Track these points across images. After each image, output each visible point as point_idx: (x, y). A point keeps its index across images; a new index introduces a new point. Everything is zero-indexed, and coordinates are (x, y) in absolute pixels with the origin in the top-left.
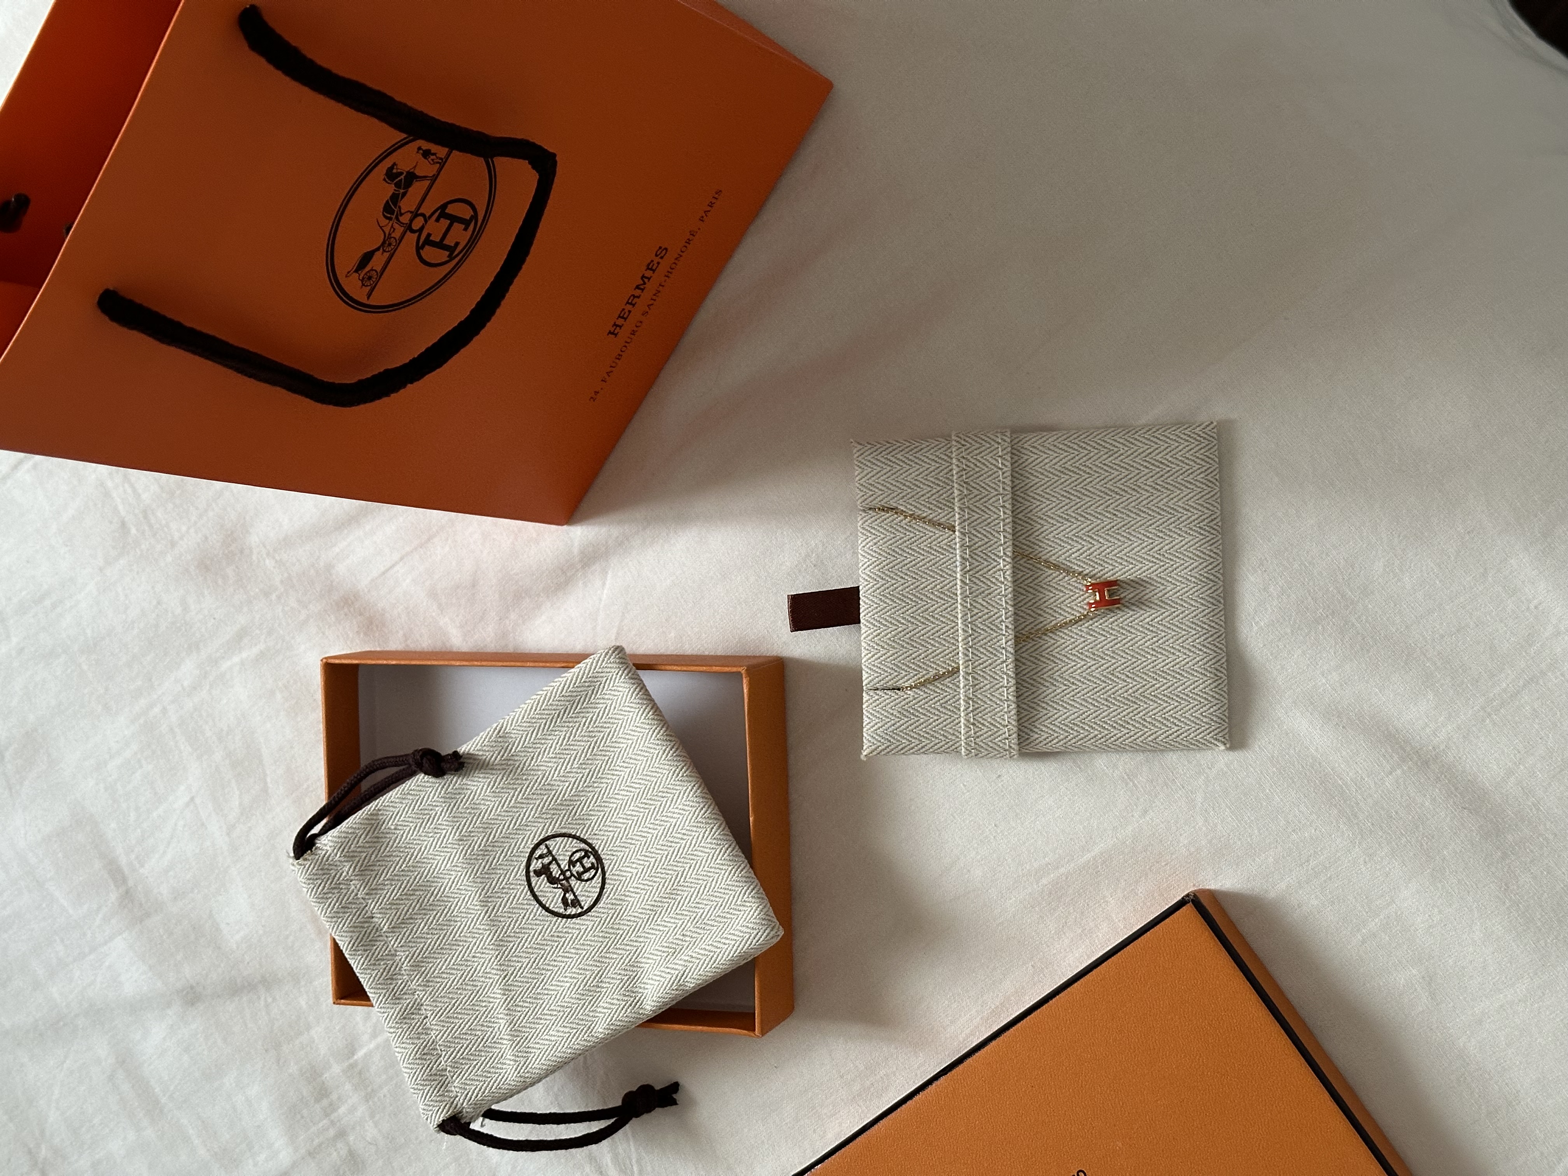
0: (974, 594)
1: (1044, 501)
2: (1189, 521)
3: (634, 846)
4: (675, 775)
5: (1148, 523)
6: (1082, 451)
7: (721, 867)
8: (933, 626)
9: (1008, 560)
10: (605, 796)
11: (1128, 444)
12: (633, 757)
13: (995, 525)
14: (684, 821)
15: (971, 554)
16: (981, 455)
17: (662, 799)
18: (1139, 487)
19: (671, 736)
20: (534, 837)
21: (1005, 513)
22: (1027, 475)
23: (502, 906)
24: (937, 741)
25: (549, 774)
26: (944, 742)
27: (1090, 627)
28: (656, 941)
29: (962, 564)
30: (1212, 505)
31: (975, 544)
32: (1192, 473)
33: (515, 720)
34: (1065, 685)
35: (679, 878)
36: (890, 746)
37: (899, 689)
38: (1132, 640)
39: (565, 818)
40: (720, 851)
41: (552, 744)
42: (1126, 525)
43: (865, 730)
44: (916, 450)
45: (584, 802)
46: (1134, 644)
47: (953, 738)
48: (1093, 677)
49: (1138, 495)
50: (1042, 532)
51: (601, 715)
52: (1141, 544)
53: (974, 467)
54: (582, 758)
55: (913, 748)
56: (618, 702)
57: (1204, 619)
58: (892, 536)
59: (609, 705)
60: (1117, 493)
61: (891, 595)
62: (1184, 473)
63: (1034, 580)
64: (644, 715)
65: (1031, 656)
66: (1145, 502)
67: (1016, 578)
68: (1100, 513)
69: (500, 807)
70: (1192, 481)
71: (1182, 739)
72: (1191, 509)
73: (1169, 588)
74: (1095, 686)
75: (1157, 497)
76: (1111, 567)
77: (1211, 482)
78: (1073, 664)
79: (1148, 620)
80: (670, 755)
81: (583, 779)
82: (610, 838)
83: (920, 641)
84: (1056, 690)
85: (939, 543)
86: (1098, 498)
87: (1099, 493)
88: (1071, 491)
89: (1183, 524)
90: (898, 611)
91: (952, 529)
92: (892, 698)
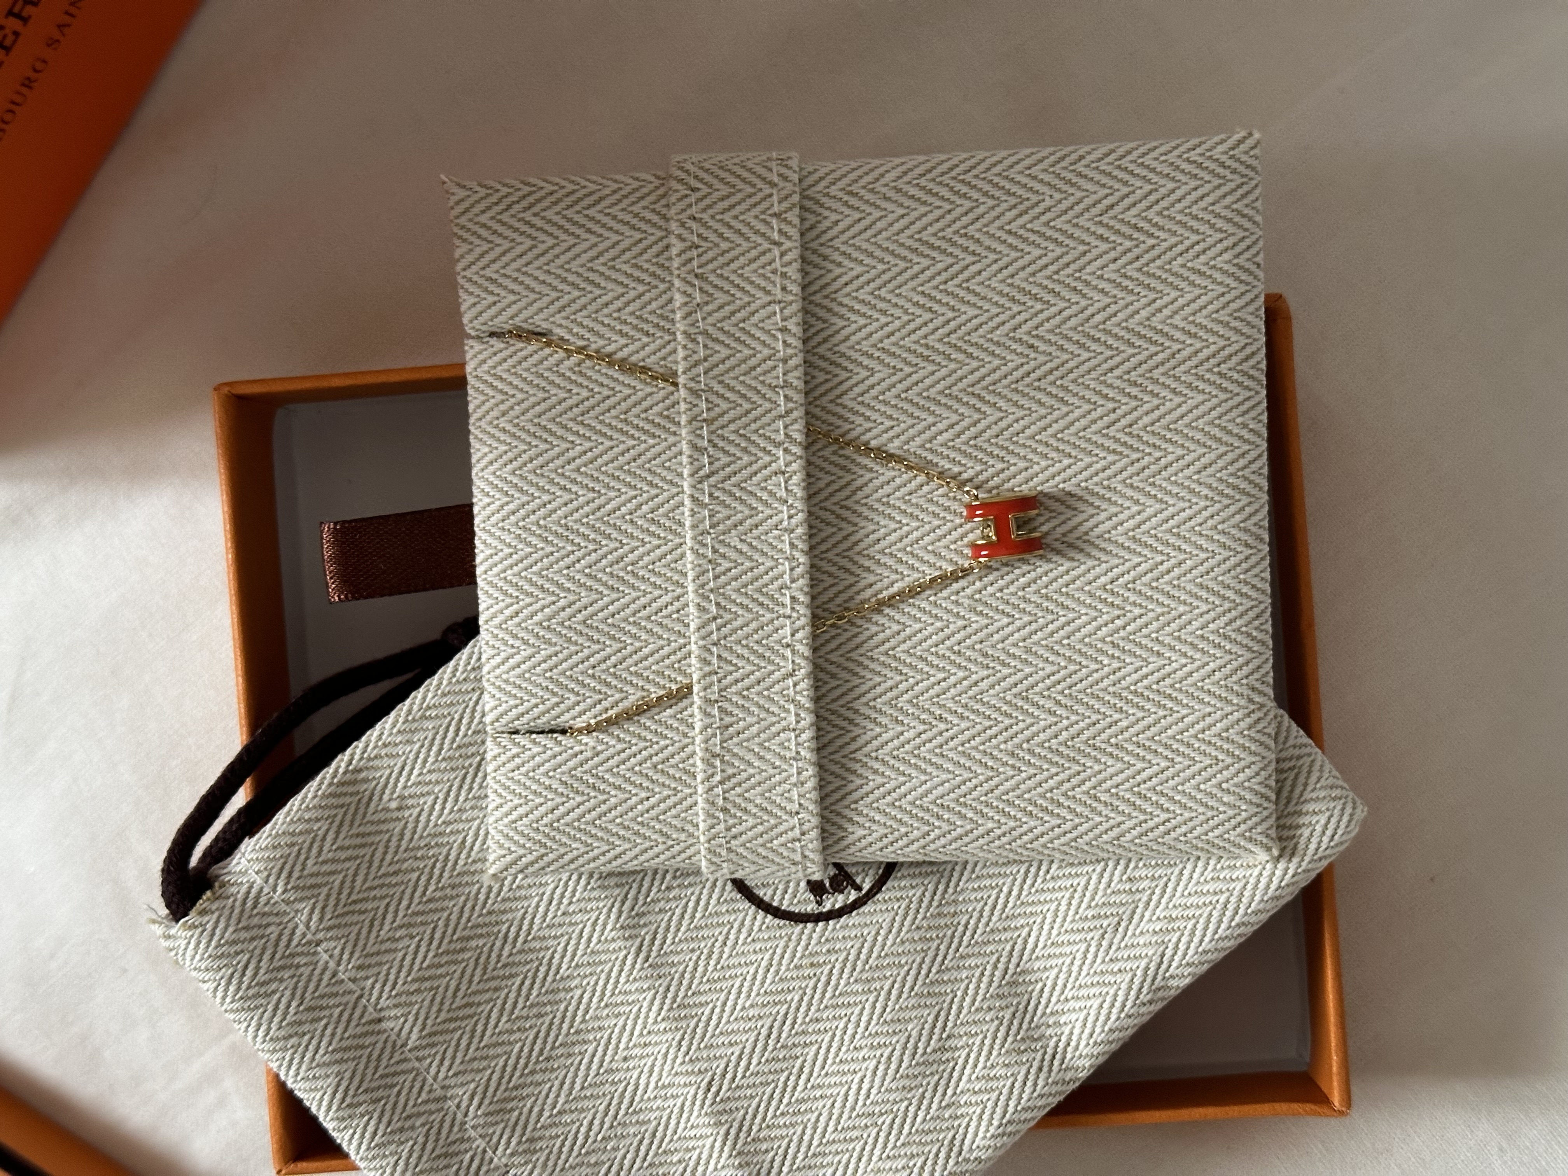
0: (721, 527)
1: (876, 315)
2: (1195, 361)
5: (1105, 366)
6: (958, 202)
8: (634, 594)
9: (795, 449)
11: (1060, 185)
13: (765, 373)
15: (713, 437)
16: (734, 212)
18: (1087, 283)
21: (786, 345)
22: (836, 257)
24: (647, 844)
26: (661, 847)
27: (977, 596)
29: (693, 460)
30: (1248, 323)
31: (721, 415)
32: (1204, 251)
36: (547, 854)
37: (563, 732)
38: (1068, 623)
42: (1057, 369)
43: (490, 821)
44: (588, 200)
46: (1073, 633)
47: (682, 838)
48: (983, 704)
49: (1084, 303)
50: (872, 387)
53: (717, 240)
55: (595, 859)
57: (1227, 579)
58: (541, 395)
60: (1035, 298)
61: (540, 527)
62: (1187, 250)
63: (853, 493)
65: (847, 659)
66: (1098, 318)
67: (814, 489)
68: (998, 344)
70: (1204, 269)
71: (1176, 839)
72: (1201, 333)
73: (1149, 511)
74: (987, 723)
75: (1126, 306)
76: (1022, 464)
77: (1247, 270)
78: (941, 676)
79: (1103, 580)
83: (606, 629)
84: (902, 733)
85: (646, 411)
86: (995, 310)
87: (996, 298)
88: (934, 293)
89: (1183, 368)
90: (557, 562)
91: (670, 378)
92: (549, 752)
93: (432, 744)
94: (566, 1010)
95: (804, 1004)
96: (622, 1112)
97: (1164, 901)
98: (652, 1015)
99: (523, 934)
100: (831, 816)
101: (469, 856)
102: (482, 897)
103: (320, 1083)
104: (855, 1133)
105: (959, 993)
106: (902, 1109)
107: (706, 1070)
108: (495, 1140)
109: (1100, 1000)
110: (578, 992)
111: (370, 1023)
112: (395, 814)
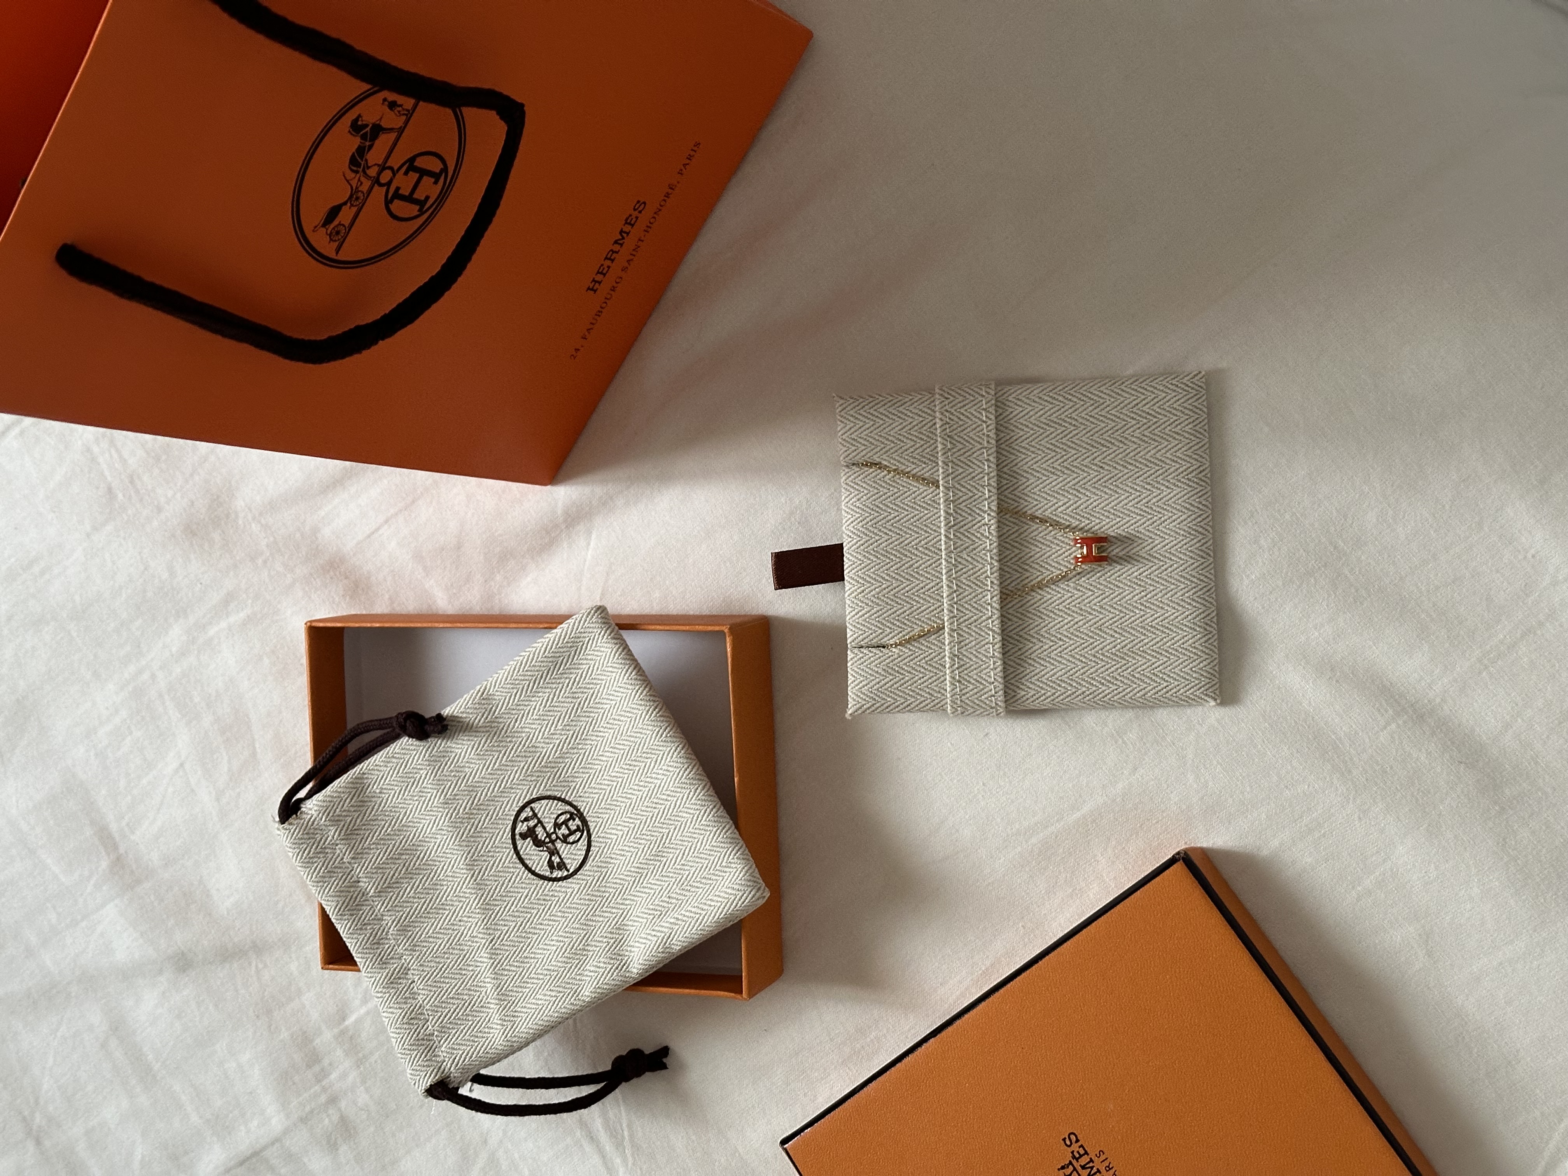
0: (959, 549)
1: (1030, 454)
2: (1177, 473)
3: (619, 808)
4: (659, 735)
5: (1136, 476)
6: (1067, 402)
7: (706, 828)
8: (917, 582)
9: (993, 514)
10: (589, 758)
11: (1114, 395)
12: (617, 718)
13: (979, 480)
14: (668, 782)
15: (956, 508)
16: (965, 408)
17: (646, 760)
18: (1126, 439)
19: (654, 696)
20: (519, 799)
21: (989, 467)
22: (1012, 427)
23: (488, 870)
24: (923, 699)
25: (533, 736)
26: (929, 700)
27: (1077, 582)
28: (642, 904)
29: (946, 519)
30: (1201, 456)
31: (959, 499)
32: (1180, 424)
33: (498, 682)
34: (1052, 641)
35: (664, 839)
36: (875, 704)
37: (884, 647)
38: (1120, 594)
39: (550, 780)
40: (705, 812)
41: (536, 705)
42: (1113, 477)
43: (849, 688)
44: (899, 404)
45: (568, 764)
46: (1122, 599)
47: (939, 695)
48: (1081, 632)
49: (1125, 447)
50: (1028, 486)
51: (584, 675)
52: (1128, 497)
53: (957, 420)
54: (566, 720)
55: (897, 707)
56: (601, 662)
57: (1193, 573)
58: (876, 491)
59: (592, 666)
60: (1103, 445)
61: (874, 551)
62: (1172, 423)
63: (1020, 535)
64: (627, 675)
65: (1017, 612)
66: (1132, 454)
67: (1001, 533)
68: (1086, 466)
69: (484, 770)
70: (1180, 432)
71: (1172, 695)
72: (1179, 461)
73: (1157, 542)
74: (1083, 641)
75: (1145, 449)
76: (1097, 521)
77: (1200, 433)
78: (1060, 619)
80: (653, 715)
81: (568, 741)
82: (595, 800)
83: (904, 598)
84: (1042, 647)
85: (924, 498)
86: (1084, 451)
87: (1085, 446)
88: (1056, 443)
89: (1171, 477)
90: (882, 567)
91: (936, 484)
92: (877, 656)
100: (1009, 685)
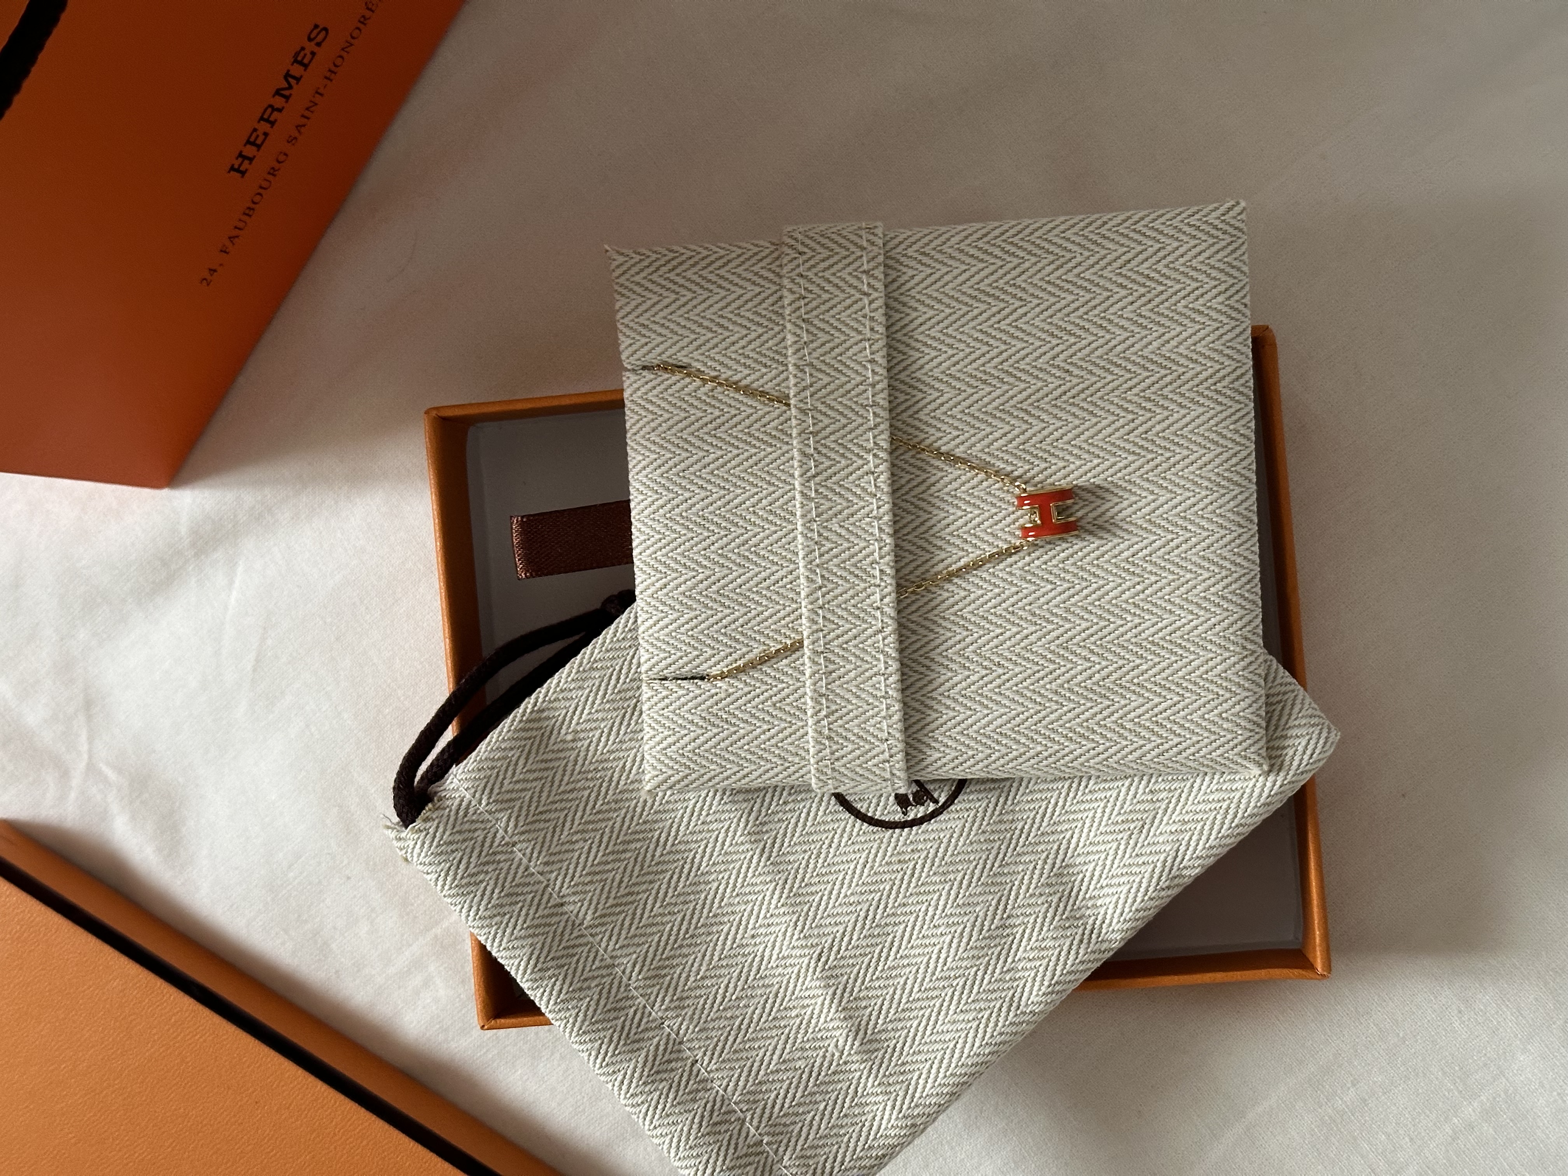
0: (825, 516)
1: (944, 349)
2: (1196, 381)
5: (1125, 386)
6: (1008, 259)
8: (757, 570)
9: (882, 455)
11: (1089, 245)
13: (858, 395)
15: (818, 446)
16: (832, 270)
18: (1110, 321)
21: (874, 373)
22: (913, 303)
24: (769, 766)
26: (779, 768)
27: (1027, 568)
29: (802, 464)
30: (1238, 351)
31: (824, 429)
32: (1202, 295)
34: (985, 668)
36: (690, 774)
37: (702, 678)
38: (1099, 589)
42: (1087, 388)
43: (646, 748)
44: (719, 263)
46: (1103, 596)
47: (796, 760)
48: (1033, 653)
49: (1108, 337)
50: (942, 405)
53: (820, 292)
55: (728, 778)
57: (1225, 552)
58: (683, 415)
60: (1070, 333)
61: (683, 518)
62: (1189, 295)
63: (928, 488)
65: (925, 619)
66: (1119, 348)
67: (897, 485)
68: (1041, 369)
70: (1202, 309)
71: (1186, 758)
72: (1201, 359)
73: (1162, 500)
74: (1036, 668)
75: (1142, 339)
76: (1061, 464)
77: (1236, 309)
78: (999, 631)
79: (1126, 554)
83: (735, 597)
84: (968, 677)
85: (765, 426)
86: (1038, 343)
87: (1039, 334)
88: (990, 331)
89: (1187, 386)
90: (696, 545)
91: (784, 400)
92: (691, 694)
93: (598, 690)
94: (706, 898)
95: (894, 892)
96: (751, 978)
97: (1178, 808)
98: (774, 902)
99: (671, 839)
100: (912, 742)
101: (628, 778)
102: (639, 810)
103: (517, 952)
104: (936, 993)
105: (1017, 883)
106: (972, 973)
107: (817, 945)
108: (652, 998)
109: (1129, 886)
110: (716, 884)
111: (555, 906)
112: (570, 745)
